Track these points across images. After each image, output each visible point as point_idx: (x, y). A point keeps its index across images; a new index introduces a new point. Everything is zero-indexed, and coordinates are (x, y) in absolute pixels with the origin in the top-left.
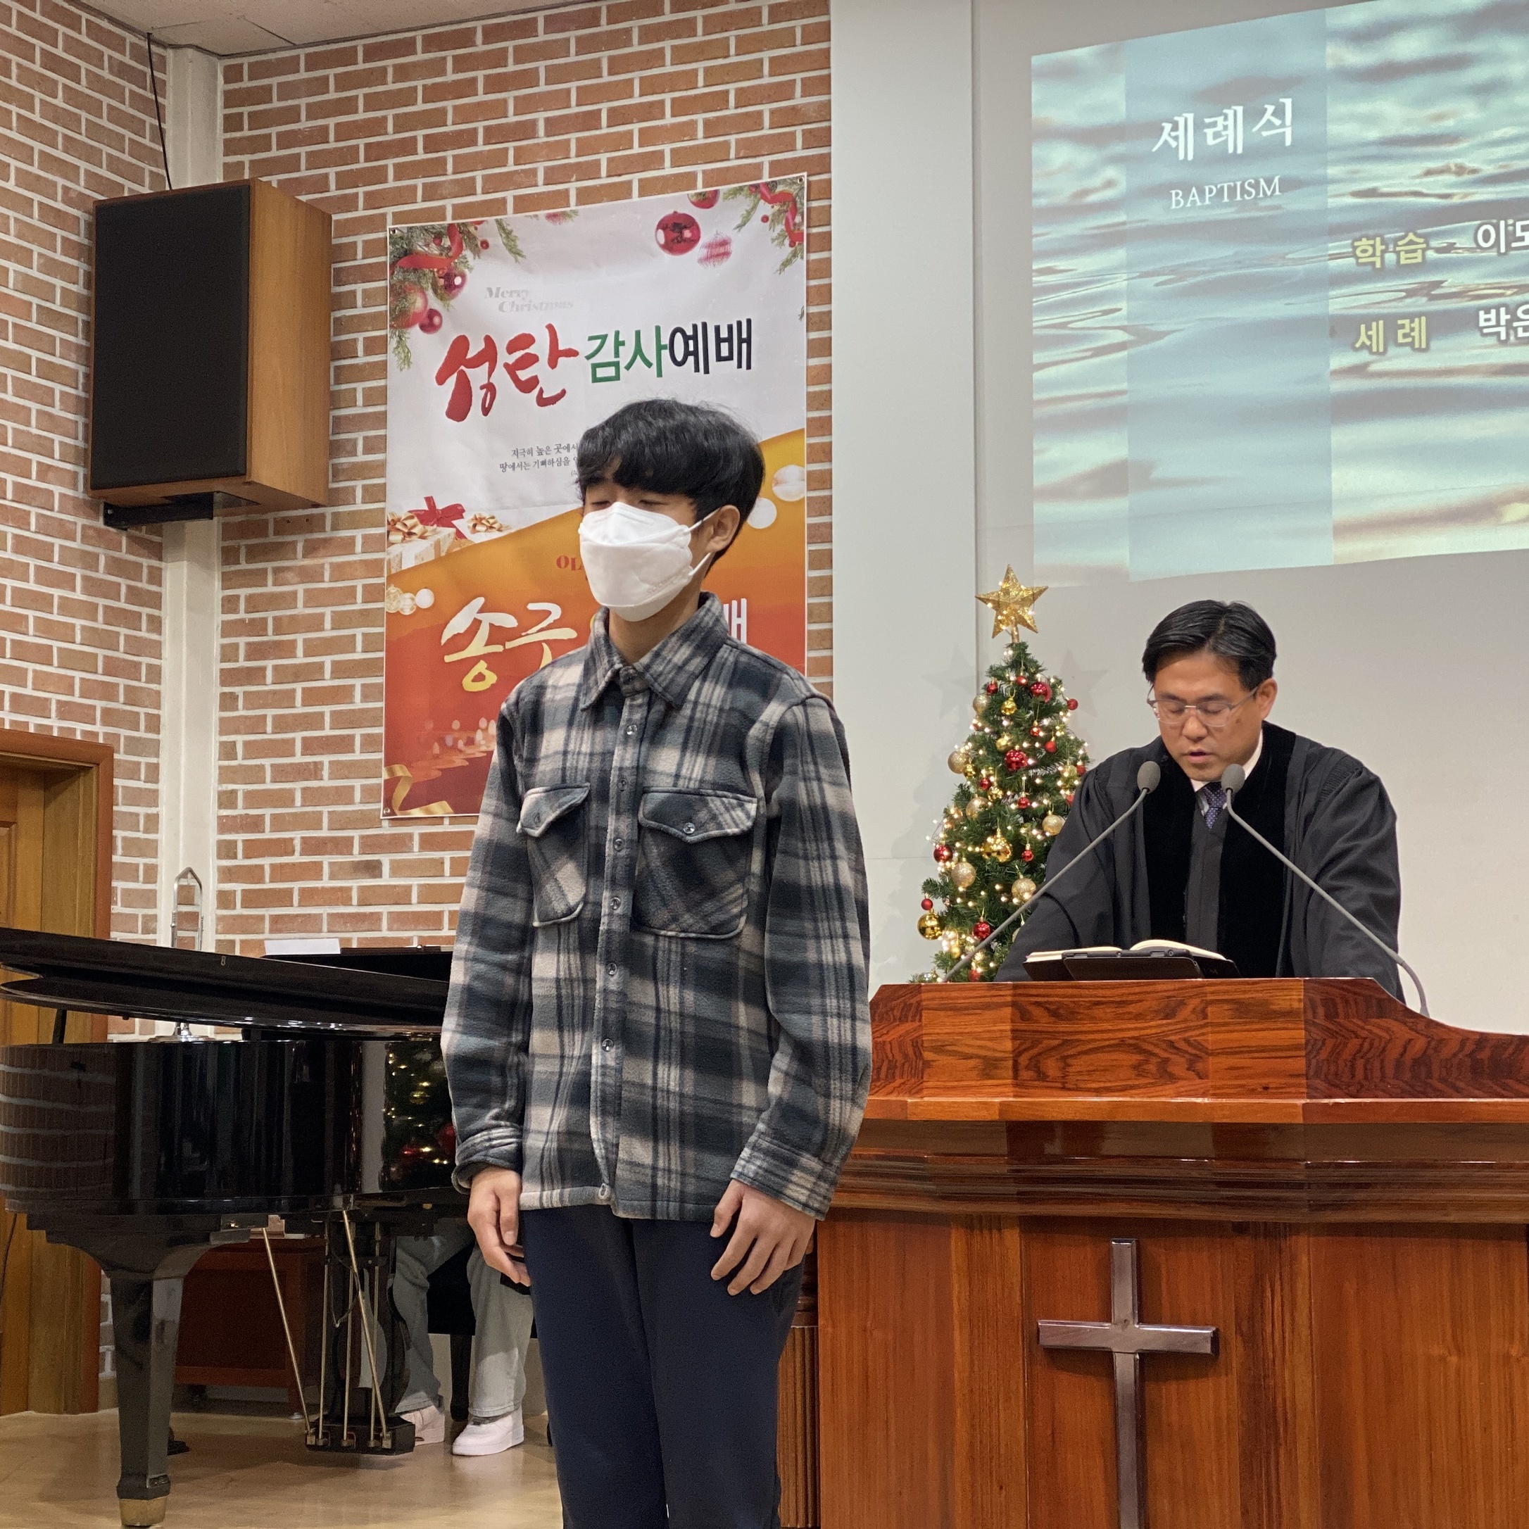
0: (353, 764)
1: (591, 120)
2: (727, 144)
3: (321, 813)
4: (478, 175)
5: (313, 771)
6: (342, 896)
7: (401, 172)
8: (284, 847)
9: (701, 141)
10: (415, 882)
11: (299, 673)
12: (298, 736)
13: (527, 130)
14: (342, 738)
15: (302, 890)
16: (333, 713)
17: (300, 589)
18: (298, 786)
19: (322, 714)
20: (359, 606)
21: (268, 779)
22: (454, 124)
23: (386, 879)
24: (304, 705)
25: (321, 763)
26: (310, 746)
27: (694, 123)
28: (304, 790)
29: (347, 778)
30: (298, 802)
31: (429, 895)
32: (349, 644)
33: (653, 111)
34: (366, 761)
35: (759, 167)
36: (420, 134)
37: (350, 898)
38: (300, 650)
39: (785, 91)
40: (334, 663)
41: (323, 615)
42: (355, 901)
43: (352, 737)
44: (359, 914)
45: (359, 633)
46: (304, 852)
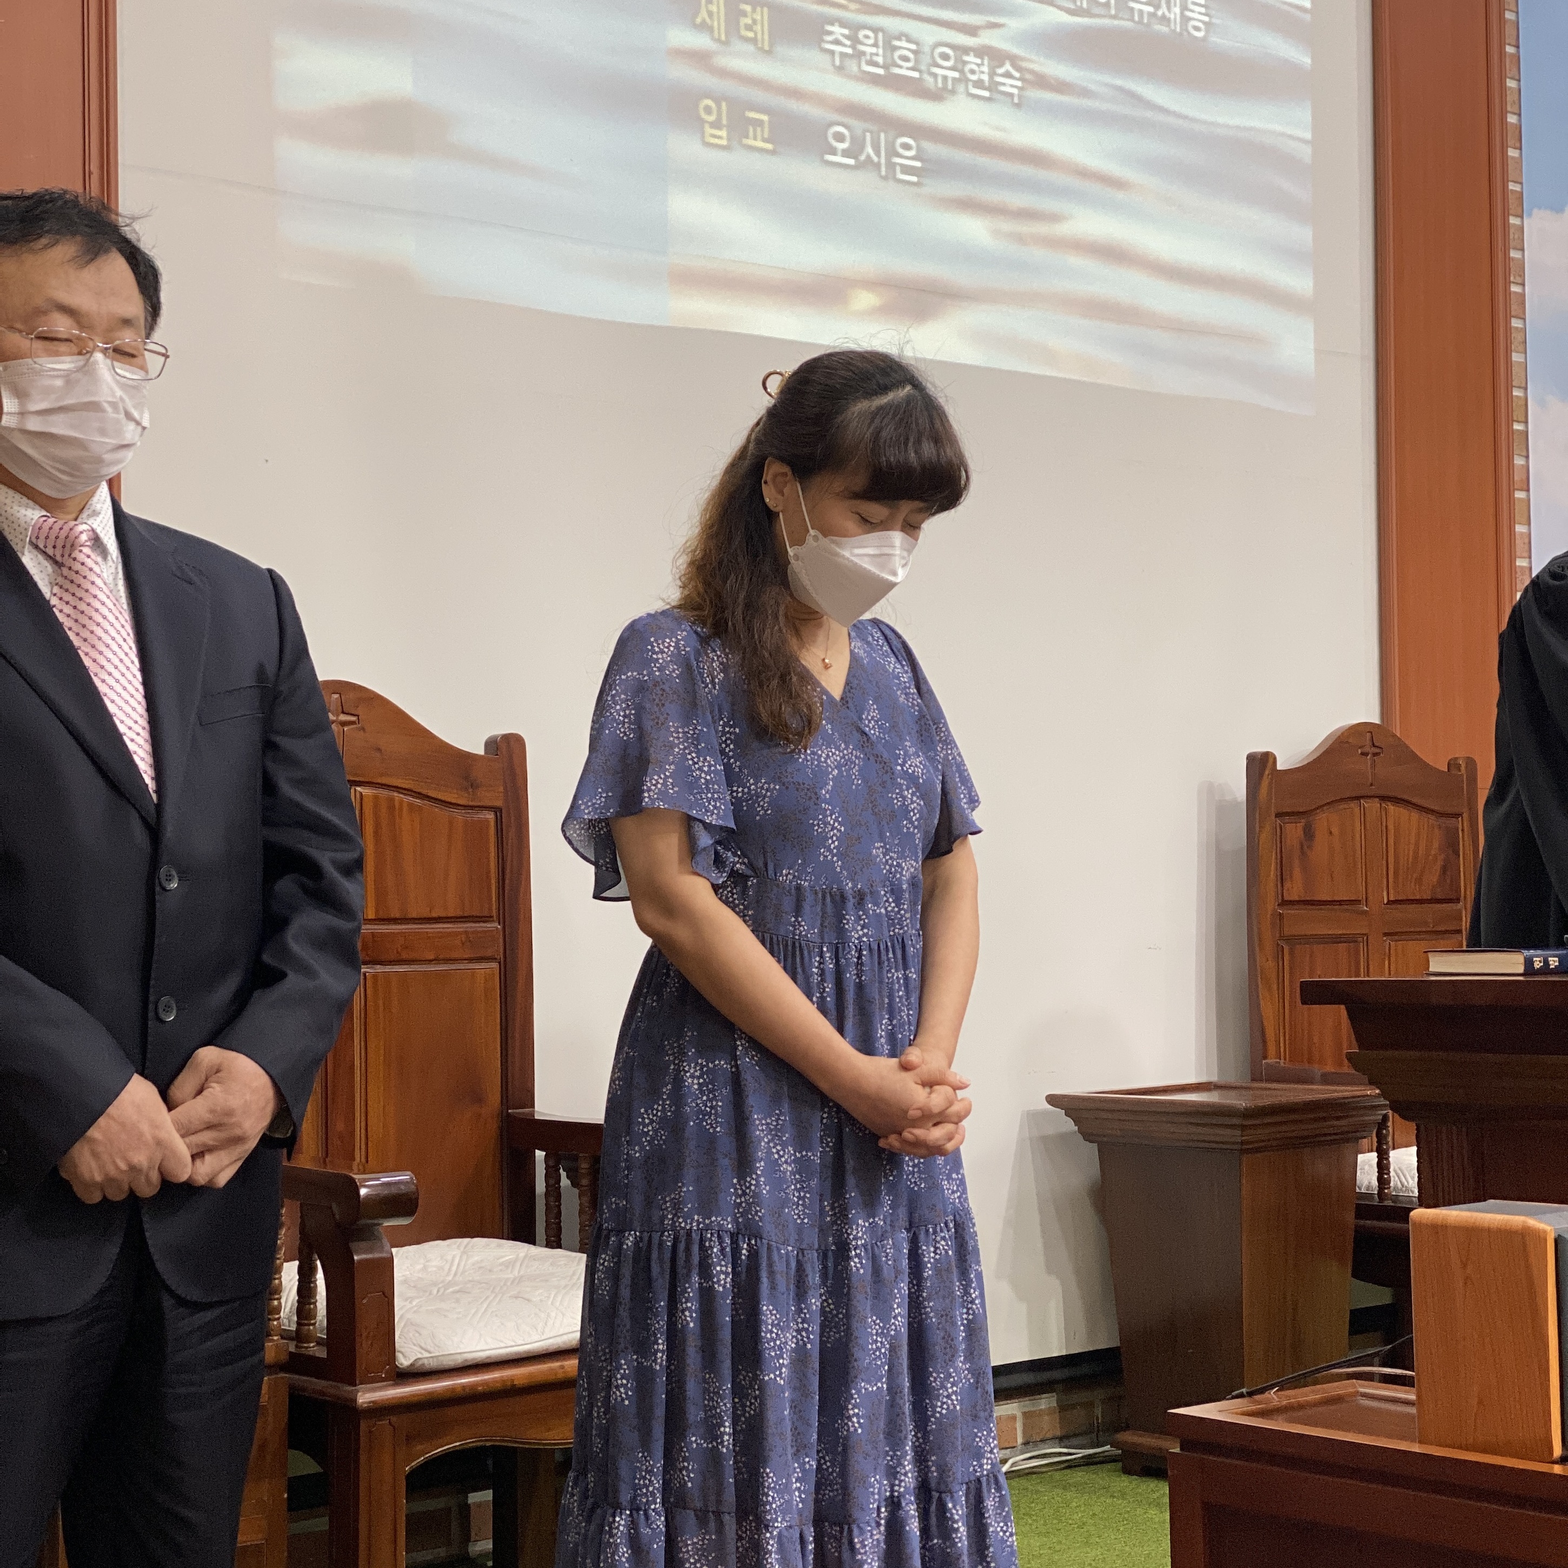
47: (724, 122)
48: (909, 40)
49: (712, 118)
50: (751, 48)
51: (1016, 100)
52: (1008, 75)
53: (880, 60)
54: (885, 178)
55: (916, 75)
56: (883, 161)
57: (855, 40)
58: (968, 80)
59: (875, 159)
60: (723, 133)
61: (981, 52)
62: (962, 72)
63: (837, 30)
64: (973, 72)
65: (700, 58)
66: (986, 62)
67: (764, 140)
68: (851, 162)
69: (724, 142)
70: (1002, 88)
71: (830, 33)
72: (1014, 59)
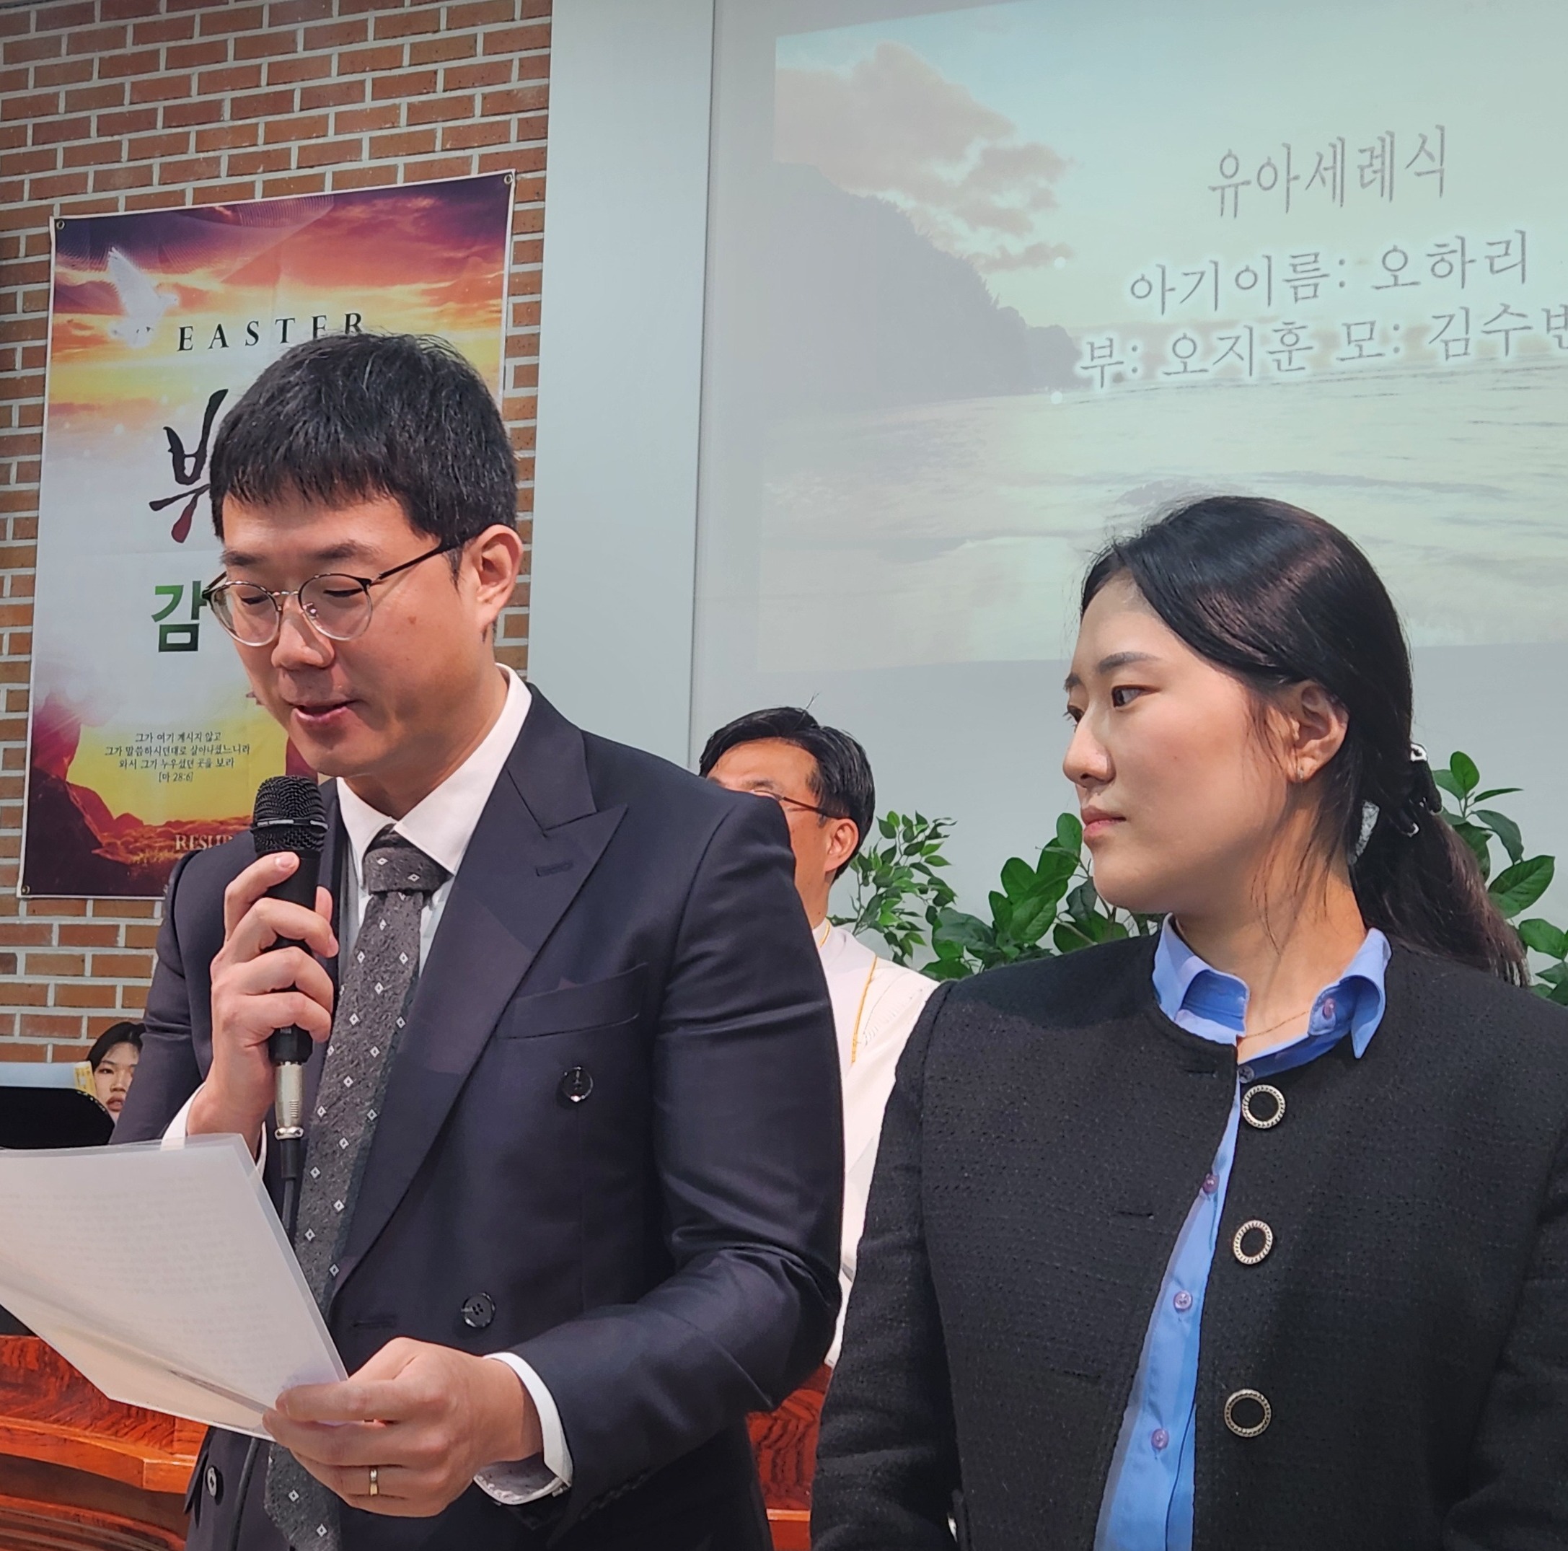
1: (281, 102)
2: (433, 132)
4: (156, 163)
7: (73, 157)
9: (403, 129)
10: (52, 982)
13: (210, 112)
22: (131, 103)
23: (21, 977)
27: (397, 107)
31: (68, 997)
33: (351, 93)
35: (467, 161)
36: (93, 115)
39: (497, 73)
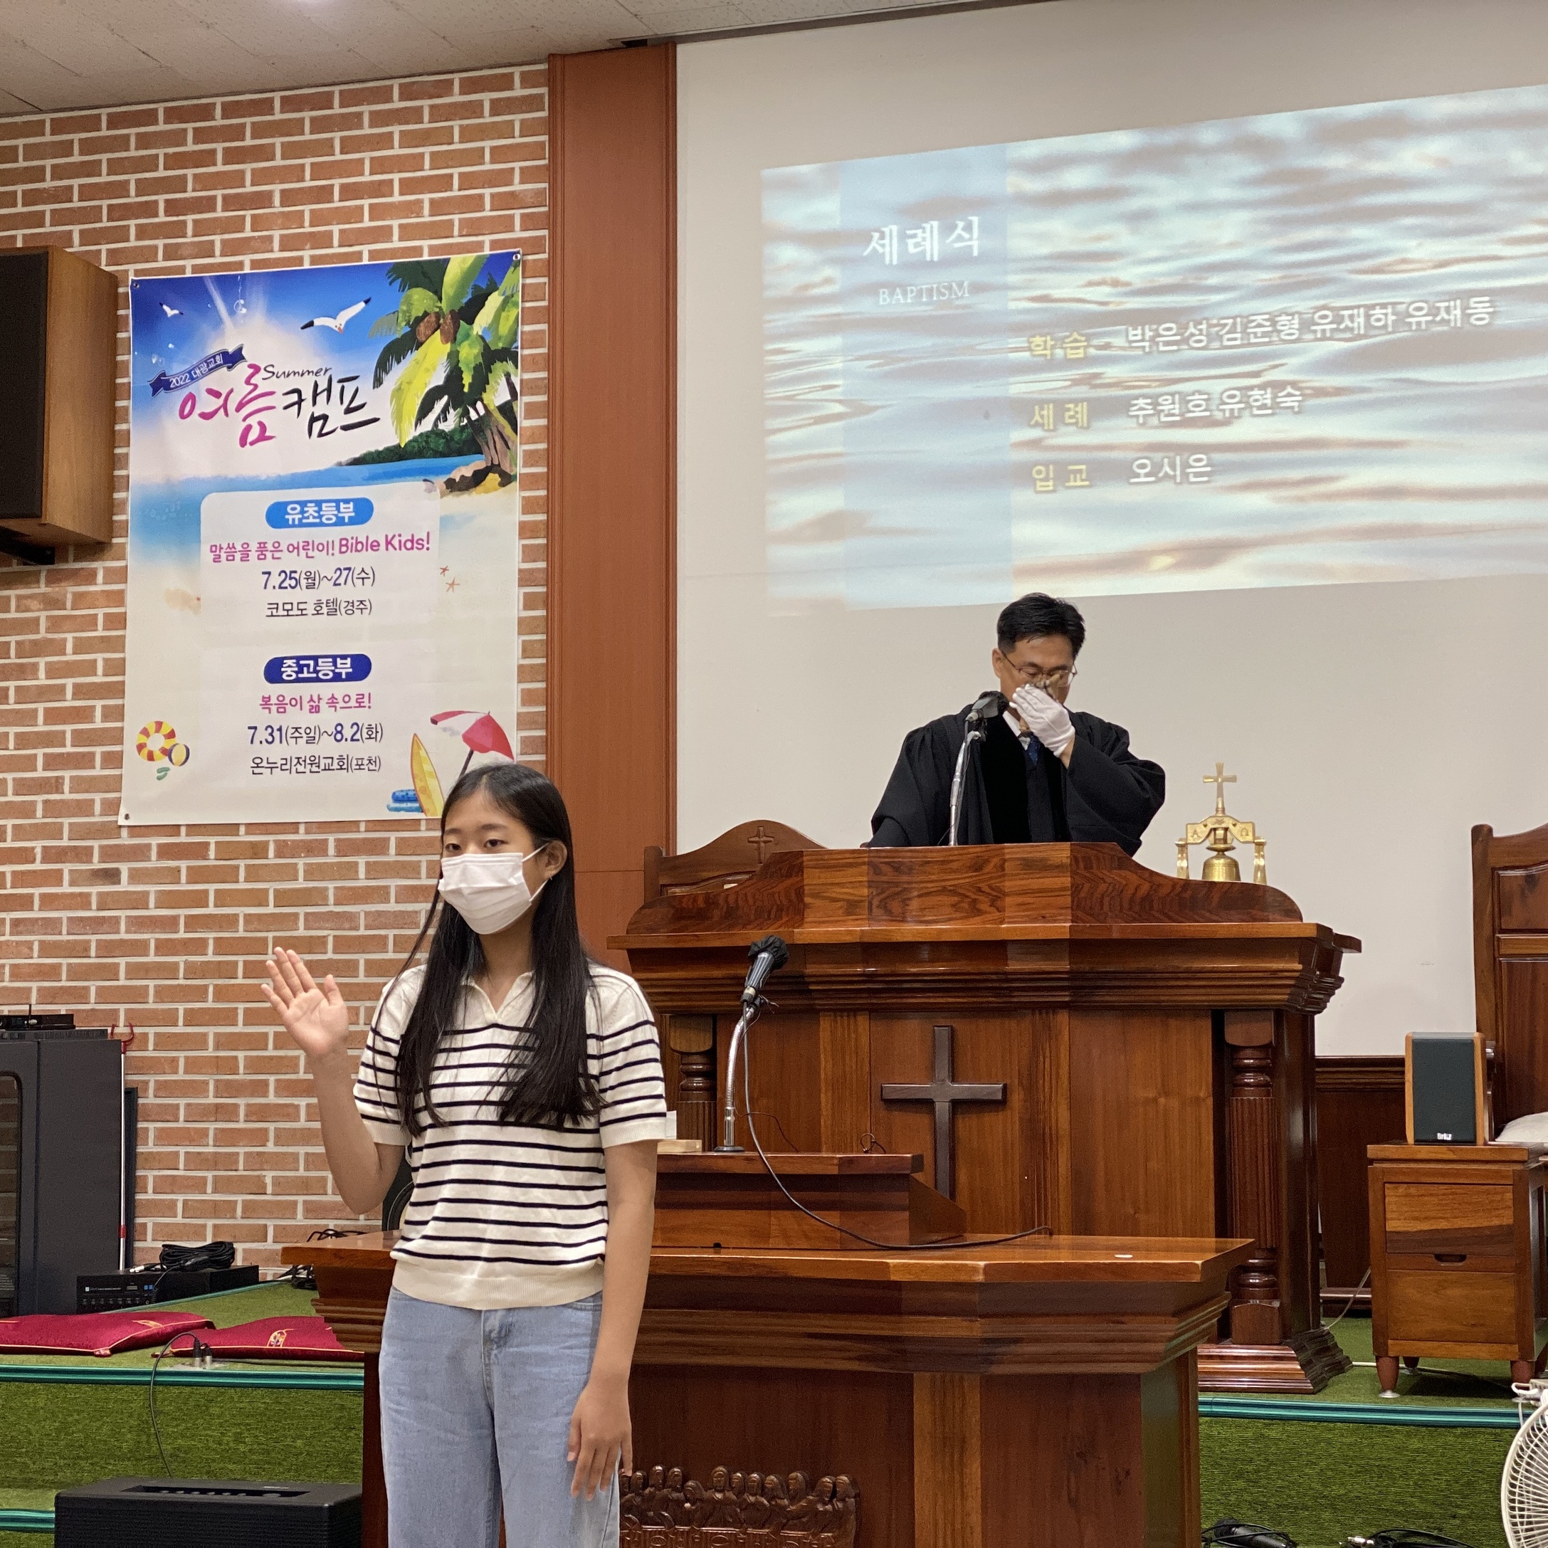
0: (93, 779)
1: (323, 194)
2: (451, 222)
3: (61, 824)
4: (217, 239)
5: (57, 785)
6: (84, 900)
7: (144, 232)
8: (27, 855)
9: (426, 218)
10: (152, 889)
11: (43, 693)
12: (40, 752)
13: (262, 200)
14: (83, 755)
15: (43, 896)
16: (74, 732)
17: (43, 615)
18: (39, 799)
19: (64, 732)
20: (100, 632)
21: (10, 791)
22: (194, 191)
23: (124, 885)
24: (45, 723)
25: (63, 778)
26: (51, 762)
27: (421, 201)
28: (45, 802)
29: (87, 792)
30: (39, 812)
31: (166, 900)
32: (90, 668)
33: (383, 188)
34: (106, 776)
36: (161, 198)
37: (90, 903)
38: (42, 674)
39: (504, 177)
40: (76, 686)
41: (65, 640)
42: (94, 906)
43: (93, 754)
44: (98, 918)
45: (100, 658)
46: (44, 861)
47: (1051, 475)
48: (1200, 393)
49: (1041, 476)
50: (1074, 428)
51: (1296, 410)
52: (1289, 395)
53: (1177, 411)
54: (1180, 483)
55: (1207, 413)
56: (1178, 472)
57: (1155, 404)
58: (1251, 407)
59: (1171, 473)
60: (1051, 483)
61: (1262, 387)
62: (1247, 403)
63: (1141, 402)
64: (1256, 400)
65: (1035, 444)
66: (1269, 390)
67: (1082, 480)
68: (1152, 479)
69: (1051, 488)
70: (1282, 405)
71: (1136, 405)
72: (1294, 384)
